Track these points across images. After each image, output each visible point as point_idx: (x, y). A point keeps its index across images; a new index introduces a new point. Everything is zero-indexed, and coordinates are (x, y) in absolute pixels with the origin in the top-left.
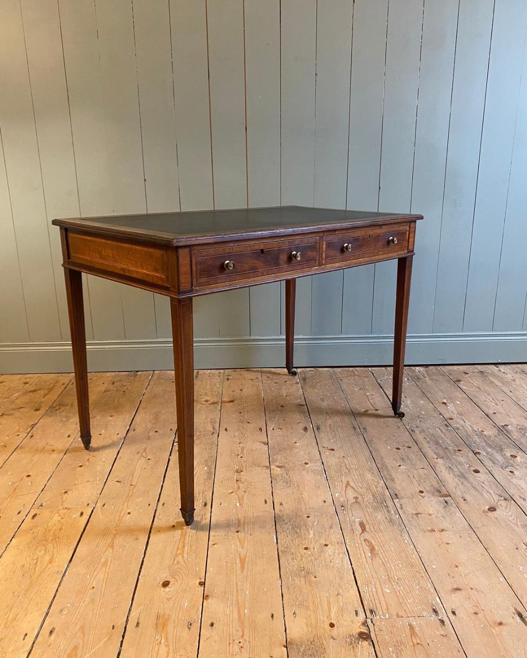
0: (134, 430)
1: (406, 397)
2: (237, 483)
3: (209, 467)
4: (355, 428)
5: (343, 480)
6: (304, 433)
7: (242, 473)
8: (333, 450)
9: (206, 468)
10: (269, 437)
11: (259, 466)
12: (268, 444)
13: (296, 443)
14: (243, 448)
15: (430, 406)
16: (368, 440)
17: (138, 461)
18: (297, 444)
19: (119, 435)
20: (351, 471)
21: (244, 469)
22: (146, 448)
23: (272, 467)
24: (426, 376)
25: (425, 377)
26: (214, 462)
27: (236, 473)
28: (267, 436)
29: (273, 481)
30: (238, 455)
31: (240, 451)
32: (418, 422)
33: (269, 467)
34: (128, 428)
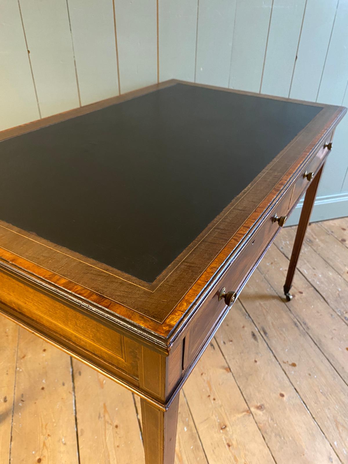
0: (80, 374)
1: (314, 269)
2: (229, 449)
3: (188, 426)
4: (296, 324)
5: (329, 416)
6: (256, 342)
7: (227, 429)
8: (294, 365)
9: (186, 429)
10: (226, 357)
11: (239, 412)
12: (230, 369)
13: (256, 361)
14: (209, 383)
15: (340, 279)
16: (316, 340)
17: (105, 433)
18: (258, 363)
19: (66, 385)
20: (328, 397)
21: (227, 423)
22: (104, 404)
23: (253, 409)
24: (314, 236)
25: (315, 239)
26: (189, 415)
27: (221, 431)
28: (223, 355)
29: (264, 436)
30: (209, 396)
31: (208, 389)
32: (342, 303)
33: (249, 412)
34: (71, 370)
